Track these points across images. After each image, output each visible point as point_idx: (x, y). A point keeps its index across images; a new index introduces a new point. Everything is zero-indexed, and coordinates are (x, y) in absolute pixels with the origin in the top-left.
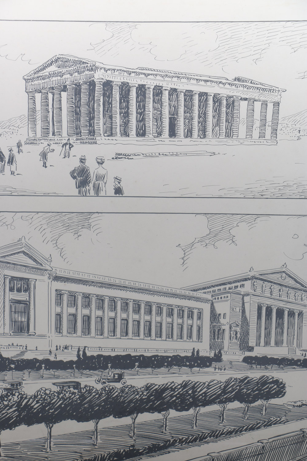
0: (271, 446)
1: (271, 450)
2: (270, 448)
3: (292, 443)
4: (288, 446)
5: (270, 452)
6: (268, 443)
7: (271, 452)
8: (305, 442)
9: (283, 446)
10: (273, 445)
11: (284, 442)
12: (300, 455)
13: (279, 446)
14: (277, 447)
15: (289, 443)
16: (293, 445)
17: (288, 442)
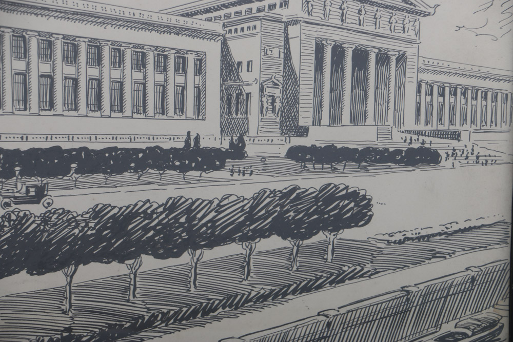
0: (343, 322)
1: (344, 330)
2: (342, 325)
3: (386, 315)
4: (377, 321)
5: (341, 333)
6: (337, 315)
7: (343, 333)
8: (410, 311)
9: (368, 321)
10: (348, 320)
11: (370, 312)
12: (402, 338)
13: (359, 322)
14: (357, 324)
15: (380, 314)
16: (388, 318)
17: (377, 313)
